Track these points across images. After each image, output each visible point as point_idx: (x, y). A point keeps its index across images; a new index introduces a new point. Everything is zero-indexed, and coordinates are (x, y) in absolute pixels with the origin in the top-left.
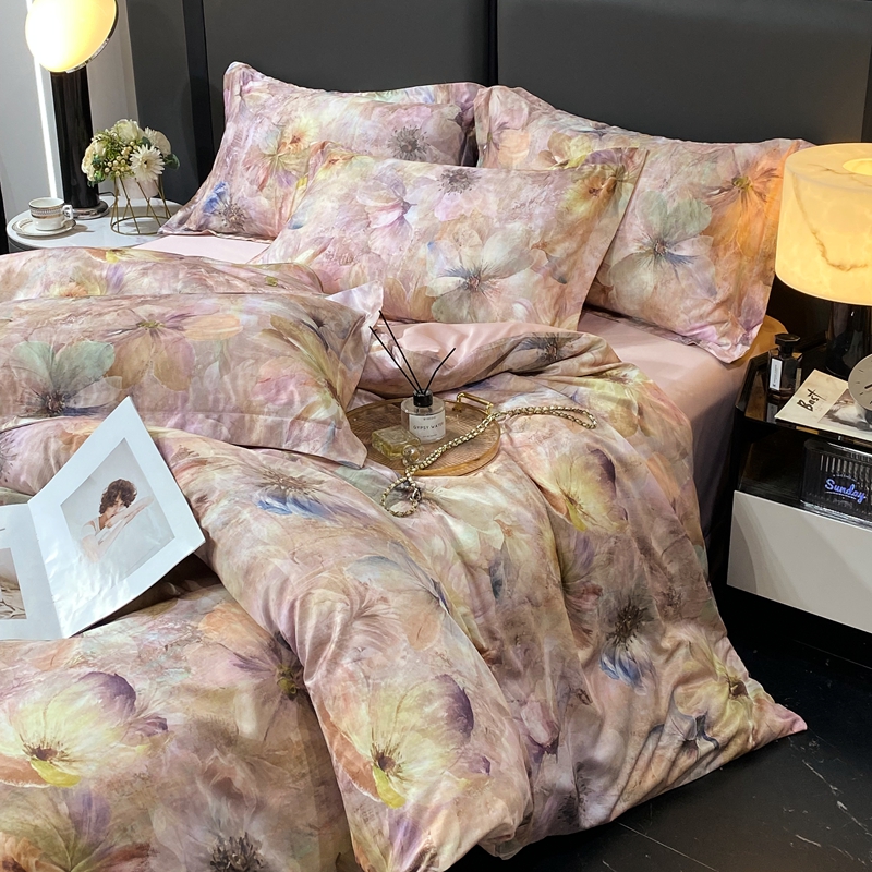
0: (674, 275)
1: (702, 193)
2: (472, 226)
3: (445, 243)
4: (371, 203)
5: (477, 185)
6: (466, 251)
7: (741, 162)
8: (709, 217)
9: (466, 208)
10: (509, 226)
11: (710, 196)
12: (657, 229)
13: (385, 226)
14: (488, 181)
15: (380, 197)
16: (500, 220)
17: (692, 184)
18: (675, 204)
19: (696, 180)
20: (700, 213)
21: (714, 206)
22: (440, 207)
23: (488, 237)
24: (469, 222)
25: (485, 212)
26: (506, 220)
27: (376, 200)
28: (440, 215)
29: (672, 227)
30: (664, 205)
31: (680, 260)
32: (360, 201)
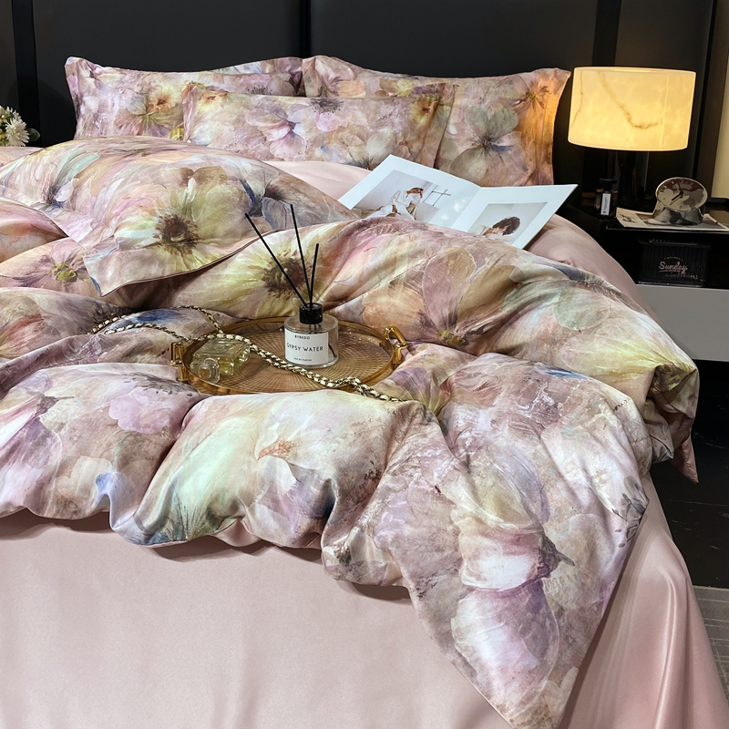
0: (500, 160)
1: (509, 104)
2: (351, 132)
3: (334, 146)
4: (260, 124)
5: (344, 107)
6: (353, 149)
7: (528, 83)
8: (516, 118)
9: (341, 122)
10: (381, 131)
11: (514, 106)
12: (483, 130)
13: (280, 139)
14: (351, 104)
15: (266, 120)
16: (372, 127)
17: (501, 98)
18: (493, 113)
19: (503, 95)
20: (510, 117)
21: (518, 112)
22: (320, 123)
23: (367, 138)
24: (347, 131)
25: (358, 123)
26: (377, 127)
27: (264, 122)
28: (323, 129)
29: (493, 128)
30: (485, 114)
31: (502, 149)
32: (251, 124)
